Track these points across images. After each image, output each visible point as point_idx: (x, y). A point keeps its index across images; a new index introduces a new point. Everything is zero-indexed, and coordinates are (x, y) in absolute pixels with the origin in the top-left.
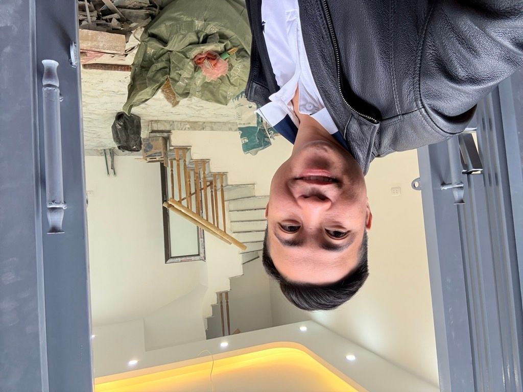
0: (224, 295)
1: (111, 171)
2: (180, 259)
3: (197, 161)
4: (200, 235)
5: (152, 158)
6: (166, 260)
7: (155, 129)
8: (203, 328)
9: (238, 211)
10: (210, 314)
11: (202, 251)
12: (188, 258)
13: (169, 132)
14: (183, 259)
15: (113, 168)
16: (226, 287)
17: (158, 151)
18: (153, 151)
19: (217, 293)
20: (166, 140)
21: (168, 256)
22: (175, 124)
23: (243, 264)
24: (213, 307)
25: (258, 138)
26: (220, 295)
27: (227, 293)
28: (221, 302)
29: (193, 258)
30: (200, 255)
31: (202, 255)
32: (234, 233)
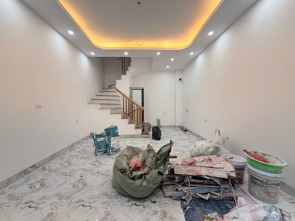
0: (124, 73)
1: (159, 120)
2: (139, 89)
3: (133, 123)
4: (131, 96)
5: (148, 124)
6: (143, 89)
7: (147, 135)
8: (132, 63)
9: (117, 104)
10: (129, 67)
11: (131, 91)
12: (136, 89)
13: (142, 134)
14: (138, 89)
15: (158, 121)
16: (123, 76)
17: (146, 127)
18: (148, 127)
19: (126, 75)
20: (143, 131)
21: (143, 90)
22: (140, 137)
23: (115, 84)
24: (128, 70)
25: (110, 132)
26: (125, 74)
27: (122, 74)
28: (125, 71)
29: (134, 89)
30: (132, 89)
31: (131, 89)
32: (119, 96)
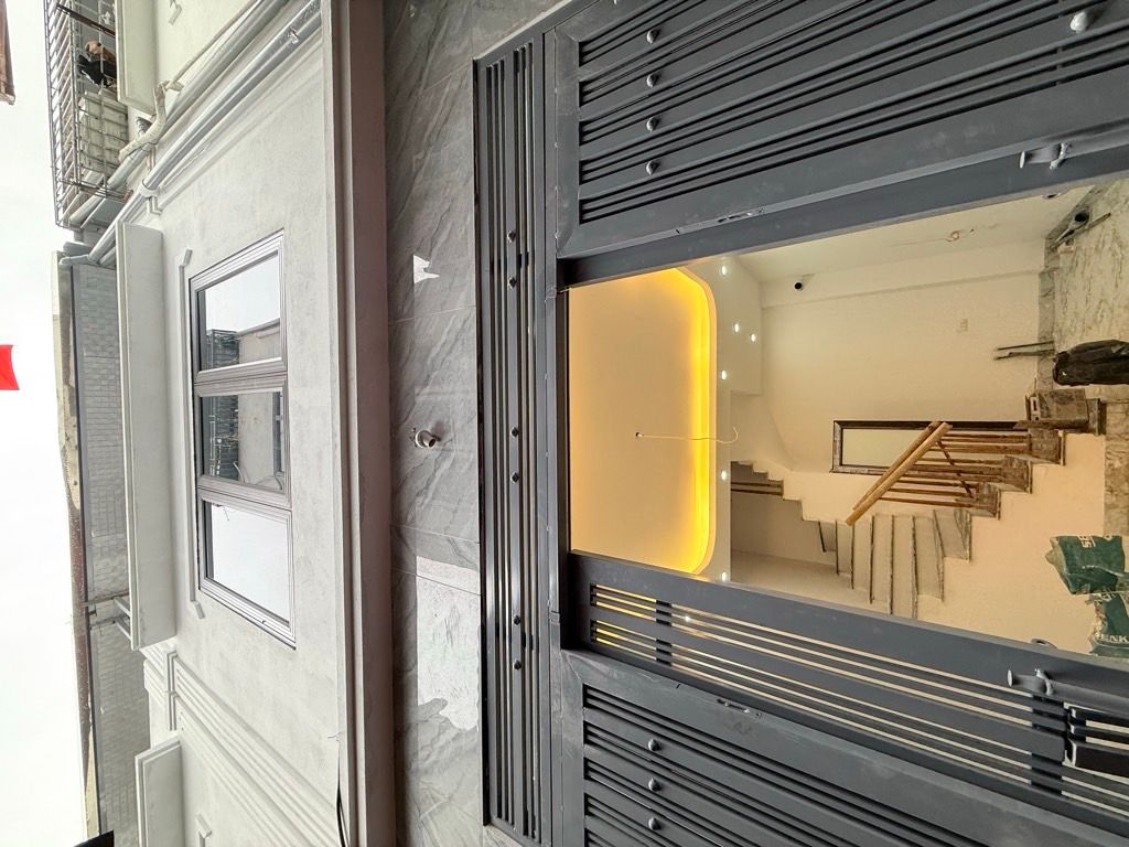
0: (778, 490)
1: (1007, 353)
2: (838, 439)
3: (1028, 471)
4: (872, 470)
6: (839, 422)
7: (1109, 408)
8: (742, 459)
9: (914, 529)
10: (757, 469)
11: (848, 469)
12: (838, 451)
13: (1102, 431)
14: (838, 444)
15: (1011, 355)
16: (790, 493)
17: (1053, 412)
18: (1053, 406)
19: (782, 482)
20: (1082, 427)
21: (845, 425)
23: (819, 523)
24: (765, 475)
26: (780, 485)
27: (781, 494)
28: (768, 485)
29: (838, 456)
30: (840, 465)
31: (841, 469)
